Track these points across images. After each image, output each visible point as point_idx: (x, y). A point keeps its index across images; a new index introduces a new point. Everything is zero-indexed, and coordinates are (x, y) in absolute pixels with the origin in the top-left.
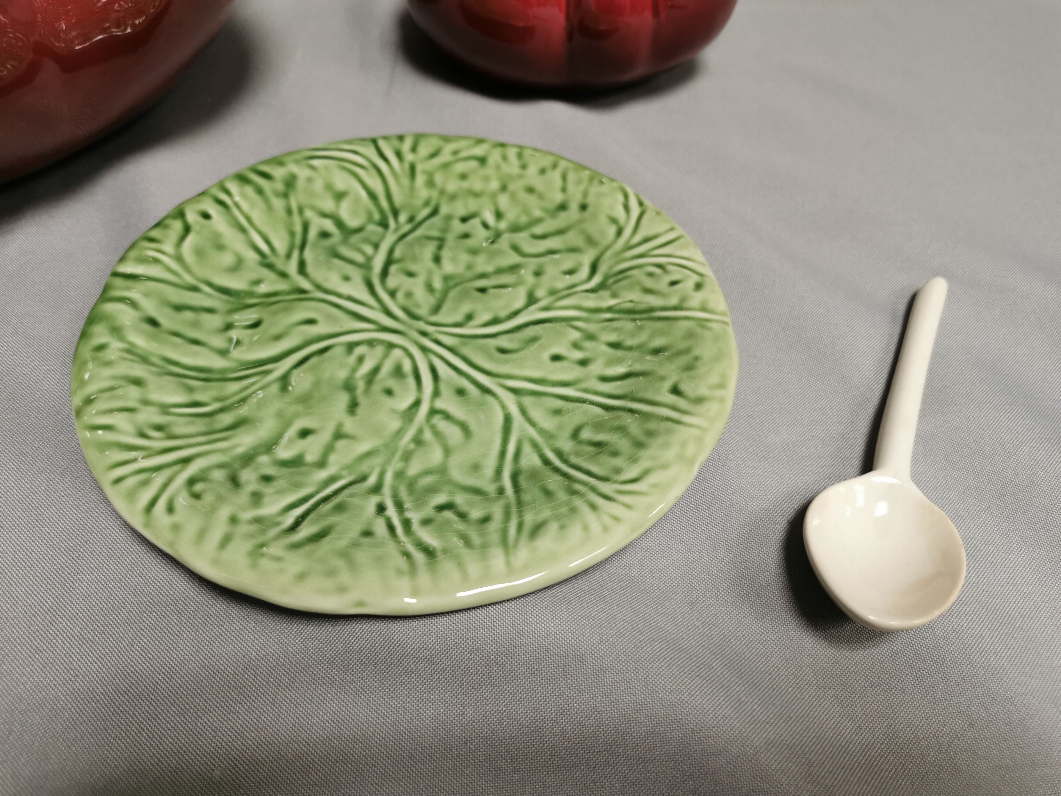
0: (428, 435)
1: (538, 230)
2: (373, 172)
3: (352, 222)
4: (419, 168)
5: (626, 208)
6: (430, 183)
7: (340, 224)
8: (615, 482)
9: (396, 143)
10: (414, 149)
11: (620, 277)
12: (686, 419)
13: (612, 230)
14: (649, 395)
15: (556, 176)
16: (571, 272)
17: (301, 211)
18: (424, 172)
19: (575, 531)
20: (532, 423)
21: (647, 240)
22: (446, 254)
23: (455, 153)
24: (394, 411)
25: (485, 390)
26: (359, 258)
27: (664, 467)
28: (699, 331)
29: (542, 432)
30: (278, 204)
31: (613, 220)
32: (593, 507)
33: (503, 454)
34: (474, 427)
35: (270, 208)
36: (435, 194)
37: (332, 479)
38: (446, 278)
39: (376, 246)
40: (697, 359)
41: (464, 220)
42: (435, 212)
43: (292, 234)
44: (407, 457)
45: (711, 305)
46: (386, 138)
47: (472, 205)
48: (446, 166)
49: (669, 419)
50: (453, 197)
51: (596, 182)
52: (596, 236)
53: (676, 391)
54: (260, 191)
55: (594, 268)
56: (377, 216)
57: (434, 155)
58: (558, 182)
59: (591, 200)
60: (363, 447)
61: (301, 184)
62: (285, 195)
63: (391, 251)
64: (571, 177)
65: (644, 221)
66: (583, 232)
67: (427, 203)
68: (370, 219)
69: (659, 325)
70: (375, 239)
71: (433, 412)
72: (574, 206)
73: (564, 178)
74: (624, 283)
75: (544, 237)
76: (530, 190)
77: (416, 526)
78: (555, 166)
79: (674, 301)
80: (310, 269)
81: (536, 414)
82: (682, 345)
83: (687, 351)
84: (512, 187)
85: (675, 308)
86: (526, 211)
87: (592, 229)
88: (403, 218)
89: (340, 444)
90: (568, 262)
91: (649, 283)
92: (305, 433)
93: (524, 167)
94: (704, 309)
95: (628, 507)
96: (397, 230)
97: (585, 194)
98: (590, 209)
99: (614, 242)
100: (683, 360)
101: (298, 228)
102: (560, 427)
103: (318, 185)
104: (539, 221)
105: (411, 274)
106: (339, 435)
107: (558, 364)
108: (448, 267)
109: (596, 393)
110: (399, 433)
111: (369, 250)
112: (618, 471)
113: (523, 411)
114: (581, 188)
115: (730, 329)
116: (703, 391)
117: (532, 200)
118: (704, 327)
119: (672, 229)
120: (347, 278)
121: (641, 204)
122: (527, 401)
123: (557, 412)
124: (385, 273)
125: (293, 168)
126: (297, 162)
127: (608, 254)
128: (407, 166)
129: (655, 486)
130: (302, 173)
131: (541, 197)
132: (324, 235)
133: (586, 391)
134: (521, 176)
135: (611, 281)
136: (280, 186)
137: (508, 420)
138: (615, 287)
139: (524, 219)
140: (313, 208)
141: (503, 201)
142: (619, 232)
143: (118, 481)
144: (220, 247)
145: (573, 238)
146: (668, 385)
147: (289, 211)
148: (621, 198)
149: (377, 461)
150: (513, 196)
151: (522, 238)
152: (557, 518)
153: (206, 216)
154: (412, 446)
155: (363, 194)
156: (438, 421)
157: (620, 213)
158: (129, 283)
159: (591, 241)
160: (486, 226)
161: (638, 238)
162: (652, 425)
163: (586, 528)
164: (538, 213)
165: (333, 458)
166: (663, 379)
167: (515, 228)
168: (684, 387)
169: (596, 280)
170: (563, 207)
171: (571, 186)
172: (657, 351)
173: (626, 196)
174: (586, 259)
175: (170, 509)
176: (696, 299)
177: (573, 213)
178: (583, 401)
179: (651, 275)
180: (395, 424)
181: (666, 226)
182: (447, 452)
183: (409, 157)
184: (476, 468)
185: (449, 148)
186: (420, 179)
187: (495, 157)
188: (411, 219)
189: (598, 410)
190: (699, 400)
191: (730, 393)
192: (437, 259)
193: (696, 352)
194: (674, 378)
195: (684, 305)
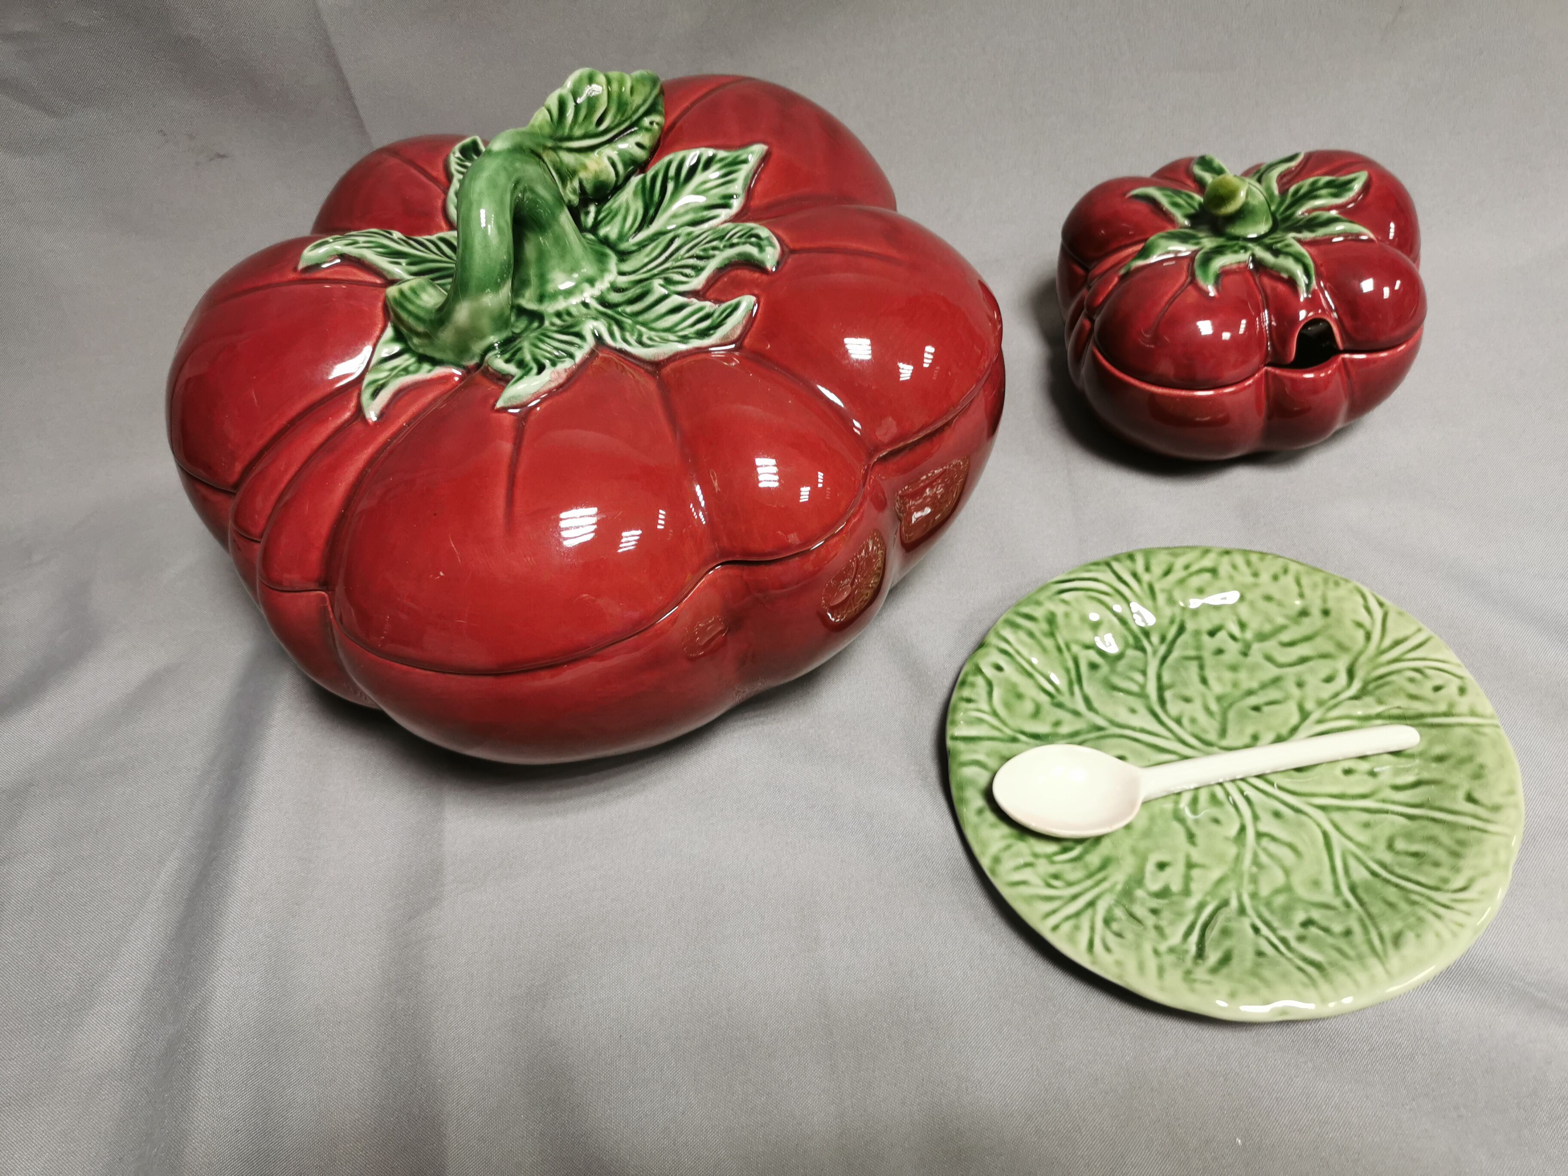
0: (1264, 858)
1: (1285, 637)
2: (1118, 597)
3: (1113, 649)
4: (1157, 587)
5: (1368, 609)
6: (1171, 601)
7: (1102, 653)
8: (1447, 891)
9: (1128, 563)
10: (1147, 569)
11: (1380, 682)
12: (1490, 827)
13: (1360, 635)
14: (1447, 804)
15: (1288, 581)
16: (1329, 680)
17: (1068, 648)
18: (1163, 590)
19: (1430, 938)
20: (1350, 839)
21: (1397, 643)
22: (1210, 675)
23: (1187, 567)
24: (1227, 839)
25: (1297, 811)
26: (1135, 688)
27: (1486, 874)
28: (1476, 737)
29: (1359, 845)
30: (1048, 643)
31: (1359, 625)
32: (1437, 916)
33: (1333, 869)
34: (1301, 847)
35: (1044, 650)
36: (1177, 611)
37: (1201, 907)
38: (1219, 699)
39: (1144, 673)
40: (1482, 767)
41: (1212, 633)
42: (1181, 629)
43: (1068, 671)
44: (1254, 880)
45: (1479, 709)
46: (1117, 558)
47: (1215, 619)
48: (1182, 582)
49: (1473, 828)
50: (1195, 613)
51: (1331, 585)
52: (1347, 642)
53: (1470, 799)
54: (1031, 634)
55: (1351, 674)
56: (1131, 640)
57: (1167, 573)
58: (1295, 589)
59: (1331, 605)
60: (1216, 874)
61: (1060, 620)
62: (1052, 635)
63: (1159, 678)
64: (1305, 581)
65: (1390, 623)
66: (1331, 638)
67: (1172, 621)
68: (1127, 645)
69: (1434, 731)
70: (1140, 665)
71: (1259, 835)
72: (1316, 612)
73: (1298, 583)
74: (1386, 689)
75: (1292, 644)
76: (1268, 598)
77: (1294, 943)
78: (1286, 571)
79: (1442, 707)
80: (1096, 704)
81: (1349, 829)
82: (1463, 752)
83: (1470, 759)
84: (1249, 596)
85: (1446, 714)
86: (1269, 620)
87: (1341, 636)
88: (1155, 639)
89: (1195, 873)
90: (1324, 668)
91: (1412, 689)
92: (1162, 866)
93: (1256, 575)
94: (1473, 713)
95: (1468, 914)
96: (1155, 652)
97: (1324, 599)
98: (1333, 614)
99: (1366, 647)
100: (1469, 768)
101: (1071, 664)
102: (1375, 839)
103: (1075, 619)
104: (1282, 628)
105: (1187, 700)
106: (1190, 865)
107: (1351, 778)
108: (1217, 688)
109: (1394, 802)
110: (1238, 858)
111: (1139, 677)
112: (1445, 881)
113: (1337, 827)
114: (1319, 593)
115: (1502, 731)
116: (1497, 799)
117: (1272, 608)
118: (1479, 733)
119: (1419, 630)
120: (1133, 711)
121: (1381, 604)
122: (1337, 816)
123: (1367, 825)
124: (1162, 701)
125: (1051, 606)
126: (1050, 598)
127: (1363, 659)
128: (1145, 586)
129: (1482, 893)
130: (1059, 610)
131: (1280, 604)
132: (1093, 666)
133: (1384, 801)
134: (1256, 585)
135: (1371, 686)
136: (1044, 626)
137: (1325, 835)
138: (1378, 692)
139: (1267, 628)
140: (1077, 642)
141: (1244, 612)
142: (1368, 636)
143: (1055, 928)
144: (1020, 696)
145: (1322, 644)
146: (1461, 794)
147: (1059, 649)
148: (1360, 601)
149: (1231, 885)
150: (1252, 605)
151: (1271, 646)
152: (1411, 927)
153: (999, 668)
154: (1254, 869)
155: (1115, 621)
156: (1265, 842)
157: (1364, 617)
158: (972, 746)
159: (1342, 647)
160: (1233, 638)
161: (1387, 642)
162: (1461, 835)
163: (1438, 935)
164: (1280, 621)
165: (1194, 886)
166: (1454, 787)
167: (1262, 637)
168: (1477, 795)
169: (1356, 686)
170: (1304, 613)
171: (1307, 591)
172: (1440, 759)
173: (1364, 597)
174: (1341, 665)
175: (1108, 949)
176: (1463, 704)
177: (1316, 620)
178: (1386, 812)
179: (1412, 680)
180: (1232, 850)
181: (1413, 628)
182: (1287, 872)
183: (1146, 577)
184: (1316, 884)
185: (1180, 563)
186: (1161, 598)
187: (1224, 568)
188: (1163, 639)
189: (1402, 821)
190: (1496, 808)
192: (1204, 681)
193: (1480, 760)
194: (1465, 786)
195: (1454, 711)
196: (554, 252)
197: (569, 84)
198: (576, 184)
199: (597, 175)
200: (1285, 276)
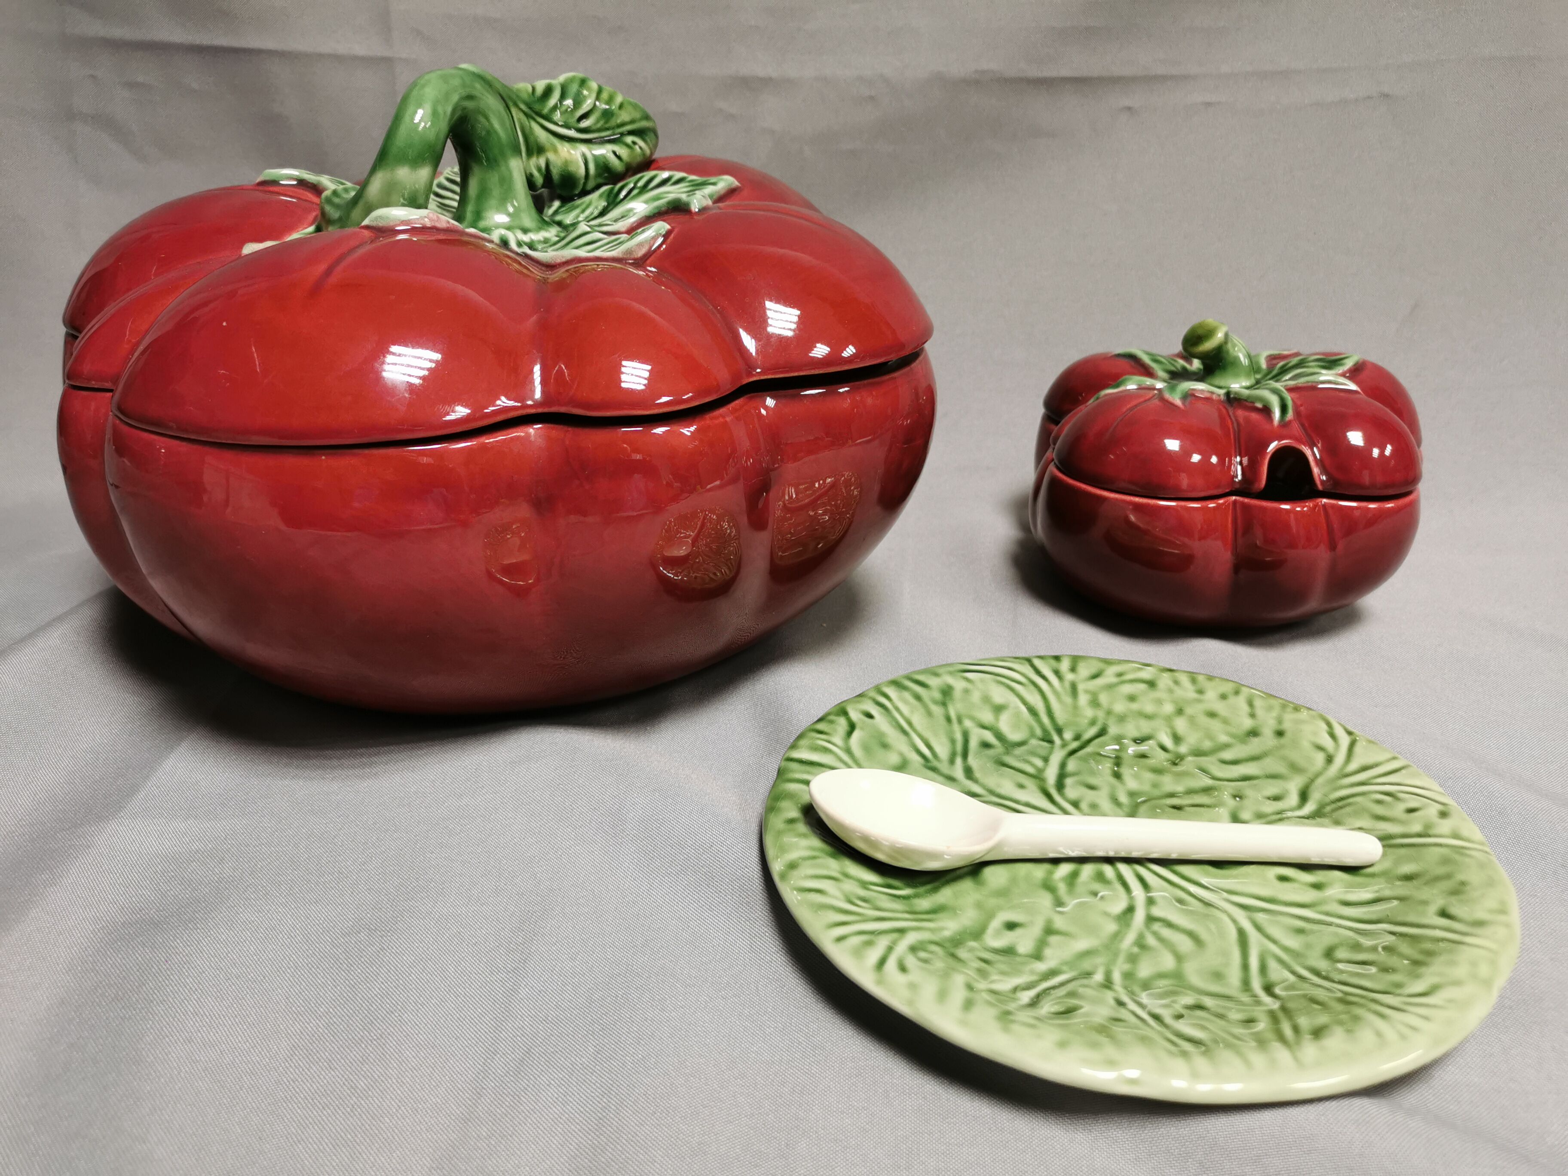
0: (1151, 941)
1: (1228, 755)
2: (1032, 687)
3: (1014, 736)
4: (1081, 687)
5: (1332, 735)
6: (1095, 703)
7: (999, 736)
8: (1399, 995)
9: (1053, 663)
10: (1073, 669)
11: (1340, 804)
12: (1468, 939)
13: (1320, 757)
14: (1412, 919)
15: (1241, 702)
16: (1277, 798)
17: (960, 721)
18: (1087, 692)
19: (1366, 1036)
20: (1272, 940)
21: (1365, 769)
22: (1125, 771)
23: (1120, 675)
24: (1106, 914)
25: (1207, 904)
26: (1030, 769)
27: (1457, 983)
28: (1457, 857)
29: (1286, 949)
30: (937, 710)
31: (1320, 748)
32: (1382, 1016)
33: (1245, 967)
34: (1204, 935)
35: (929, 714)
36: (1101, 714)
37: (1053, 973)
38: (1132, 794)
39: (1046, 760)
40: (1463, 884)
41: (1138, 741)
42: (1102, 733)
43: (953, 741)
44: (1133, 959)
45: (1465, 833)
46: (1041, 657)
47: (1145, 727)
48: (1110, 687)
49: (1448, 941)
50: (1122, 719)
51: (1289, 709)
52: (1302, 763)
53: (1444, 914)
54: (918, 698)
55: (1304, 796)
56: (1039, 732)
57: (1095, 676)
58: (1245, 708)
59: (1287, 725)
60: (1082, 944)
61: (957, 694)
62: (944, 704)
63: (1063, 765)
64: (1258, 703)
65: (1358, 749)
66: (1284, 758)
67: (1093, 723)
68: (1033, 735)
69: (1403, 851)
70: (1043, 753)
71: (1151, 919)
72: (1268, 732)
73: (1251, 704)
74: (1348, 810)
75: (1235, 762)
76: (1212, 715)
77: (1168, 1020)
78: (1237, 693)
79: (1417, 828)
80: (978, 774)
81: (1275, 931)
82: (1441, 870)
83: (1448, 876)
84: (1189, 711)
85: (1419, 835)
86: (1210, 736)
87: (1294, 756)
88: (1068, 735)
89: (1053, 939)
90: (1273, 788)
91: (1379, 810)
92: (1011, 926)
93: (1201, 692)
94: (1456, 836)
95: (1426, 1018)
96: (1064, 745)
97: (1280, 721)
98: (1289, 735)
99: (1325, 769)
100: (1446, 885)
101: (959, 737)
102: (1308, 946)
103: (976, 697)
104: (1226, 746)
105: (1092, 787)
106: (1049, 931)
107: (1286, 885)
108: (1132, 784)
109: (1341, 917)
110: (1117, 936)
111: (1039, 763)
112: (1399, 985)
113: (1258, 928)
114: (1274, 714)
115: (1494, 859)
116: (1480, 914)
117: (1215, 725)
118: (1462, 854)
119: (1394, 758)
120: (1021, 786)
121: (1350, 733)
122: (1260, 917)
123: (1300, 931)
124: (1060, 786)
125: (950, 680)
126: (951, 673)
127: (1320, 781)
128: (1067, 685)
129: (1450, 1001)
130: (958, 685)
131: (1225, 721)
132: (986, 745)
133: (1327, 914)
134: (1199, 701)
135: (1328, 809)
136: (937, 695)
137: (1242, 933)
138: (1336, 815)
139: (1207, 745)
140: (972, 718)
141: (1181, 725)
142: (1330, 760)
143: (840, 939)
144: (885, 746)
145: (1271, 765)
146: (1433, 908)
147: (949, 719)
148: (1324, 727)
149: (1100, 961)
150: (1192, 720)
151: (1208, 762)
152: (1340, 1023)
153: (870, 716)
154: (1136, 950)
155: (1023, 709)
156: (1156, 926)
157: (1326, 741)
158: (808, 768)
159: (1295, 768)
160: (1164, 748)
161: (1353, 766)
162: (1427, 946)
163: (1379, 1034)
164: (1224, 738)
165: (1048, 952)
166: (1425, 903)
167: (1198, 753)
168: (1455, 911)
169: (1310, 807)
170: (1254, 733)
171: (1260, 712)
172: (1408, 878)
173: (1329, 724)
174: (1293, 787)
175: (903, 968)
176: (1444, 827)
177: (1268, 740)
178: (1330, 924)
179: (1379, 802)
180: (1111, 927)
181: (1388, 755)
182: (1179, 958)
183: (1069, 677)
184: (1218, 976)
185: (1112, 670)
186: (1083, 699)
187: (1165, 680)
188: (1077, 737)
189: (1350, 934)
190: (1480, 924)
191: (1515, 916)
192: (1117, 776)
193: (1460, 877)
194: (1439, 902)
195: (1431, 832)
196: (496, 192)
197: (562, 78)
198: (542, 162)
199: (566, 163)
200: (1259, 405)
